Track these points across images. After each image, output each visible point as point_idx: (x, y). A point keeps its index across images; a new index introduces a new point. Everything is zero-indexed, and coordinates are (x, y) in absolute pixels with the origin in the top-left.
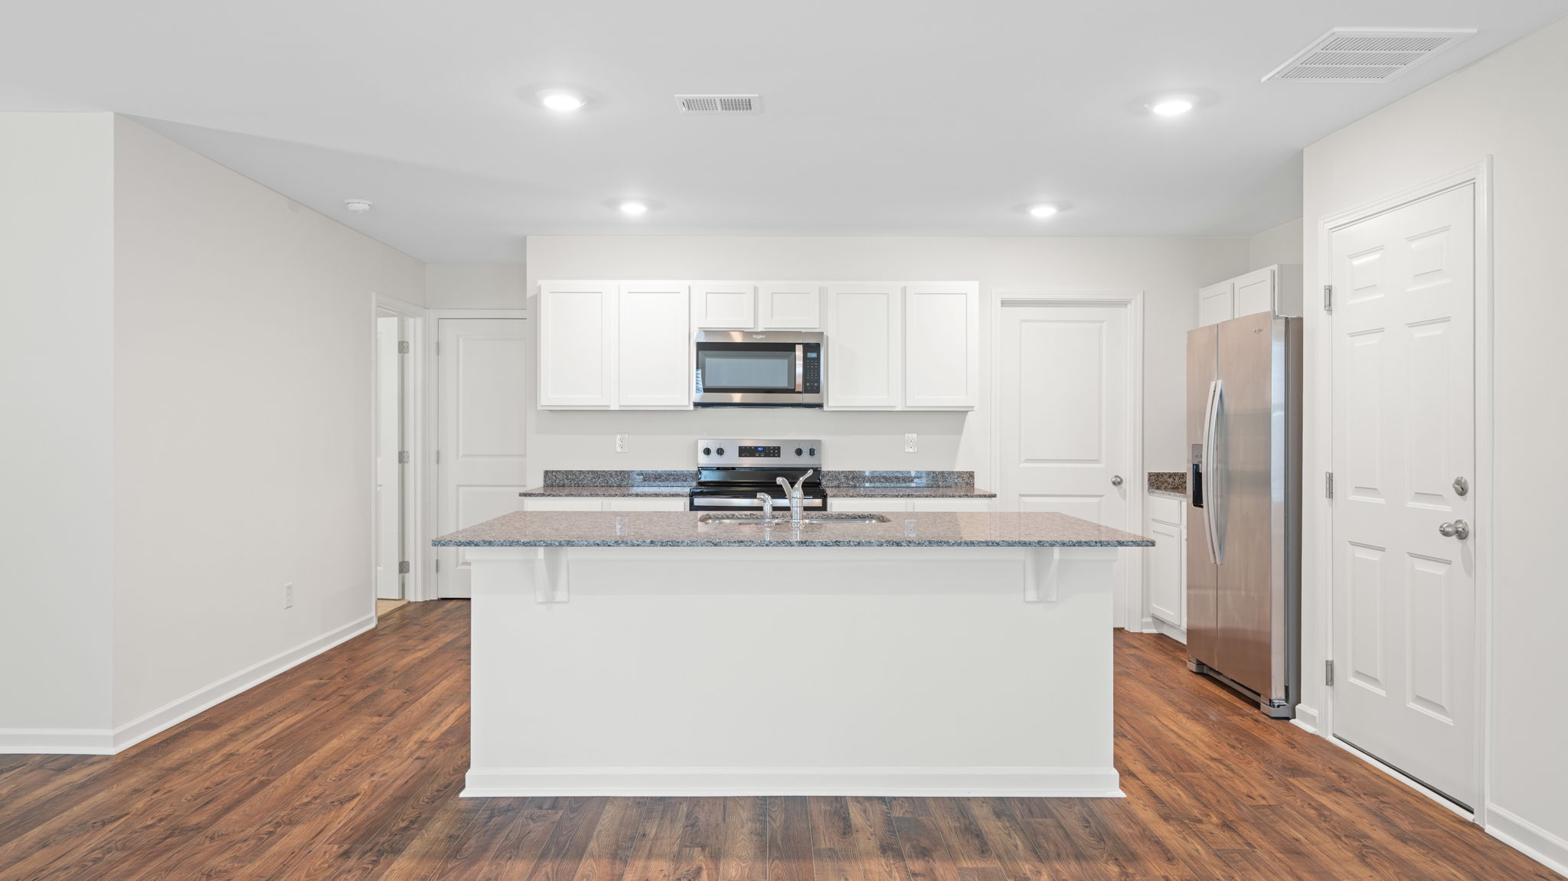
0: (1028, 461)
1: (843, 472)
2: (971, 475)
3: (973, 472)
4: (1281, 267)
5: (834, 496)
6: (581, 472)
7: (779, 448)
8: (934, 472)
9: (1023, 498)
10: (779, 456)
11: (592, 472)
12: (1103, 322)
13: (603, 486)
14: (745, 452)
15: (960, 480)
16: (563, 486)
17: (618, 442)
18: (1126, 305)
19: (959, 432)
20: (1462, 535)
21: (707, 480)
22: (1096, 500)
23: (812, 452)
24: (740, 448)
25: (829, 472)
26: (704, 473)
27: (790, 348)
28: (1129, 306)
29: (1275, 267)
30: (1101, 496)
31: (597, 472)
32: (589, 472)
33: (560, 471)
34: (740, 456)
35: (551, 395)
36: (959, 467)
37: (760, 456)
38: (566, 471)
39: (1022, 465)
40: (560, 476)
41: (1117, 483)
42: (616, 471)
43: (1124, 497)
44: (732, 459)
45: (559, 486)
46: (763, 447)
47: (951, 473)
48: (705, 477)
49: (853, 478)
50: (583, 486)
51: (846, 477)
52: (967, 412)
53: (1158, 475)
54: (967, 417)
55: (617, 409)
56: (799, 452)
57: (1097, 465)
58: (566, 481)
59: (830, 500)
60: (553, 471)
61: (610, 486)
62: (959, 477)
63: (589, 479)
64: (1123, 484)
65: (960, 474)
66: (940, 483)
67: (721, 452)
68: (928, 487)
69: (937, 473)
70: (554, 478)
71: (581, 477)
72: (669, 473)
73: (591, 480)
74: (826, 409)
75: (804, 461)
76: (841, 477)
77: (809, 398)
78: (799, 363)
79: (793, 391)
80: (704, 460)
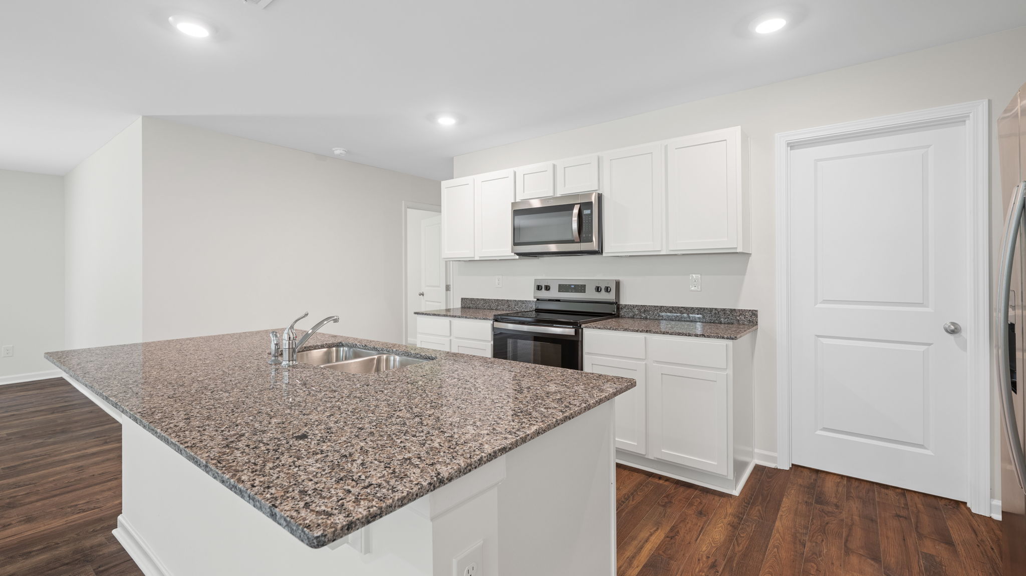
0: (825, 301)
2: (754, 313)
3: (756, 311)
5: (586, 327)
6: (478, 299)
7: (583, 286)
8: (716, 309)
9: (820, 339)
10: (585, 292)
11: (483, 299)
12: (929, 146)
13: (488, 309)
14: (563, 288)
15: (743, 317)
16: (470, 308)
17: (497, 281)
18: (963, 121)
19: (743, 272)
21: (540, 308)
22: (924, 348)
23: (607, 290)
24: (560, 285)
25: (626, 305)
27: (570, 207)
28: (967, 122)
30: (930, 344)
31: (485, 300)
33: (468, 299)
34: (559, 291)
35: (447, 252)
36: (743, 304)
37: (572, 292)
38: (470, 299)
39: (819, 306)
40: (468, 302)
41: (954, 330)
43: (964, 348)
44: (554, 294)
45: (468, 308)
46: (575, 285)
47: (732, 311)
49: (645, 311)
50: (479, 308)
51: (639, 310)
54: (750, 258)
55: (478, 259)
56: (598, 289)
57: (923, 310)
58: (471, 305)
60: (465, 299)
61: (491, 309)
62: (741, 314)
64: (963, 333)
65: (742, 312)
66: (722, 319)
67: (547, 288)
68: (711, 323)
69: (719, 310)
70: (465, 302)
71: (478, 303)
72: (523, 302)
73: (483, 304)
74: (605, 255)
75: (603, 297)
76: (635, 309)
77: (583, 246)
78: (574, 219)
79: (573, 241)
80: (537, 294)
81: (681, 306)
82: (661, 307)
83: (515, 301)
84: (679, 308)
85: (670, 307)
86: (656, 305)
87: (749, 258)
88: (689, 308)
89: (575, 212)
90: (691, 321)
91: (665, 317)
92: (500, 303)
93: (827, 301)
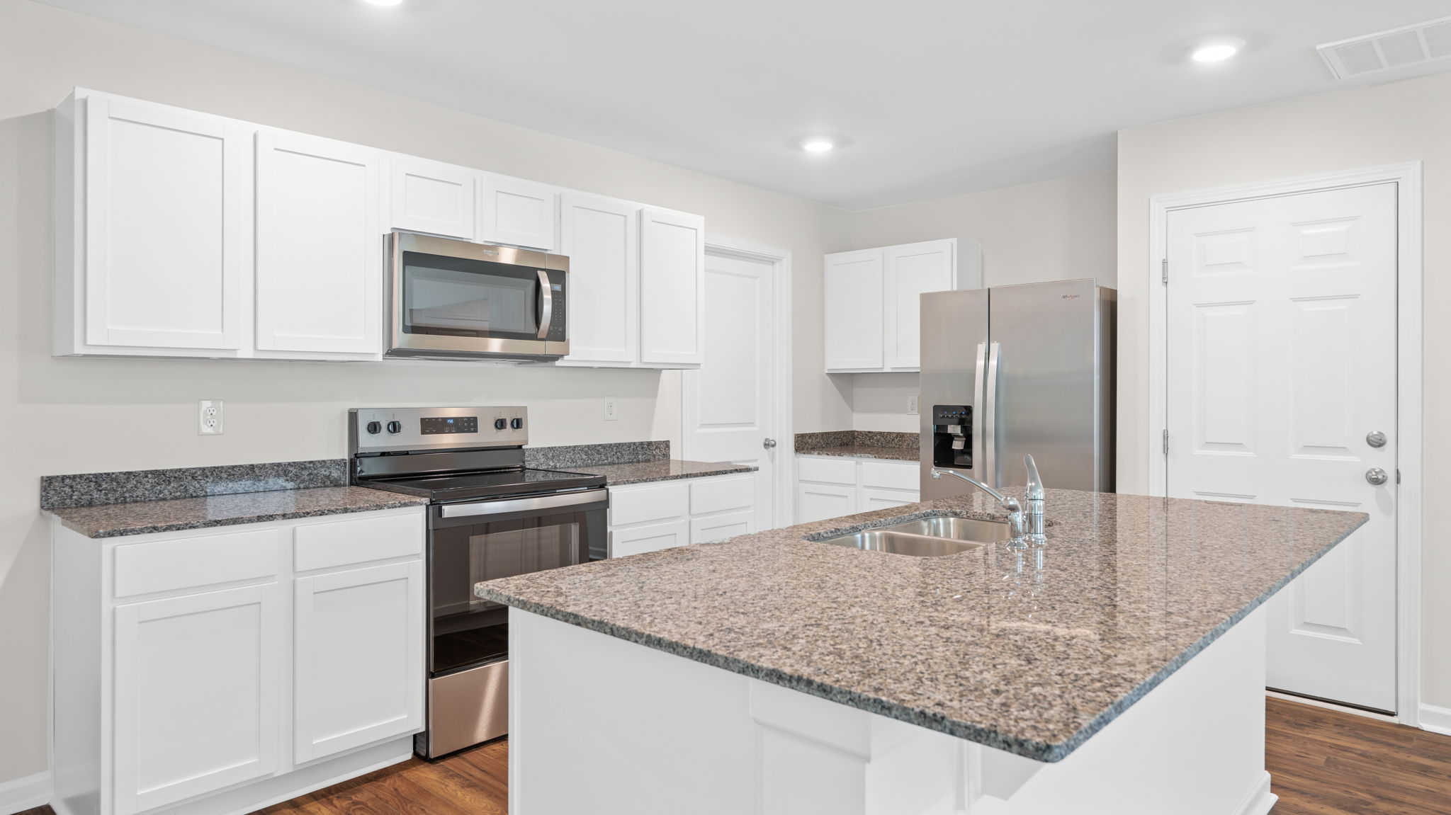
2: (667, 444)
3: (669, 441)
4: (958, 241)
5: (615, 484)
6: (129, 475)
7: (475, 419)
8: (634, 444)
10: (476, 431)
11: (153, 472)
12: (756, 278)
13: (177, 498)
14: (427, 425)
15: (658, 451)
16: (90, 504)
18: (775, 263)
19: (654, 393)
20: (1380, 480)
21: (375, 473)
23: (517, 424)
24: (423, 420)
26: (367, 461)
28: (777, 265)
29: (954, 240)
31: (164, 472)
32: (146, 473)
33: (81, 476)
35: (107, 325)
36: (654, 438)
37: (450, 432)
38: (96, 476)
39: (699, 431)
40: (82, 487)
41: (770, 445)
42: (204, 469)
43: (774, 460)
44: (411, 439)
45: (76, 505)
46: (456, 418)
47: (650, 444)
48: (367, 470)
50: (136, 502)
52: (660, 370)
53: (803, 436)
54: (661, 375)
55: (251, 356)
56: (500, 424)
57: (753, 429)
58: (96, 495)
59: (612, 489)
60: (64, 478)
61: (192, 497)
62: (657, 446)
63: (148, 486)
64: (776, 447)
66: (640, 457)
67: (393, 427)
68: (629, 462)
69: (637, 445)
70: (67, 489)
71: (129, 486)
72: (302, 466)
73: (153, 487)
74: (558, 363)
75: (507, 437)
76: (540, 455)
77: (551, 347)
78: (547, 297)
79: (533, 337)
80: (368, 442)
81: (599, 443)
82: (575, 447)
83: (279, 465)
84: (595, 446)
85: (586, 446)
86: (568, 445)
87: (659, 377)
88: (606, 445)
89: (546, 284)
90: (609, 464)
91: (579, 463)
92: (224, 475)
93: (703, 426)
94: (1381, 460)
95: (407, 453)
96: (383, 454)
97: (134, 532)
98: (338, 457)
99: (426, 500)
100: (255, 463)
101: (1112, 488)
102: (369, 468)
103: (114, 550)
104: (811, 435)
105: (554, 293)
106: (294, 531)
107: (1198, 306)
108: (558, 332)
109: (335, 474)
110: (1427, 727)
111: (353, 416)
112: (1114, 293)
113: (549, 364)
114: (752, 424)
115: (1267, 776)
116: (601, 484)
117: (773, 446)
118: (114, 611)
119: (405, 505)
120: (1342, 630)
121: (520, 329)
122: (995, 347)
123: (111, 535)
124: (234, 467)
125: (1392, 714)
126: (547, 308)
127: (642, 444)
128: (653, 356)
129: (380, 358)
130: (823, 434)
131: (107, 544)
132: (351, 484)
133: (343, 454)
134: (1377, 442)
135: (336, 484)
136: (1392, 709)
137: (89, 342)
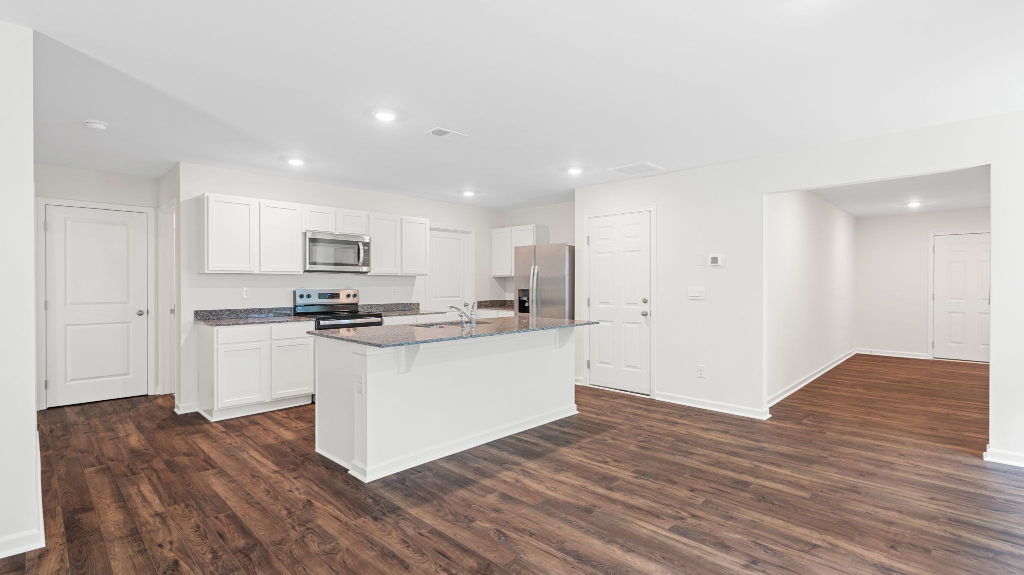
1: (366, 305)
2: (418, 304)
4: (536, 225)
5: (385, 316)
6: (220, 310)
7: (339, 294)
10: (338, 298)
11: (229, 310)
12: (460, 239)
13: (236, 318)
14: (321, 296)
15: (413, 307)
16: (209, 319)
18: (468, 233)
19: (413, 285)
20: (646, 315)
21: (301, 312)
23: (355, 296)
24: (319, 294)
26: (299, 308)
27: (356, 243)
28: (470, 234)
29: (535, 225)
31: (232, 310)
32: (226, 310)
33: (206, 311)
34: (317, 298)
35: (215, 263)
36: (413, 301)
37: (327, 299)
38: (211, 311)
40: (206, 314)
42: (244, 309)
44: (314, 300)
46: (331, 294)
47: (411, 304)
48: (300, 311)
49: (371, 307)
50: (223, 319)
51: (367, 307)
52: (415, 276)
53: (481, 302)
55: (258, 273)
56: (348, 296)
57: (459, 299)
58: (211, 317)
59: (383, 318)
60: (201, 311)
61: (241, 318)
65: (414, 304)
66: (406, 309)
67: (309, 296)
68: (398, 310)
69: (405, 304)
70: (202, 315)
71: (221, 314)
72: (277, 309)
73: (228, 315)
74: (368, 274)
75: (351, 300)
76: (365, 307)
77: (365, 269)
78: (362, 251)
79: (357, 265)
80: (299, 301)
83: (269, 309)
84: (388, 304)
87: (415, 279)
89: (361, 247)
90: (393, 311)
91: (381, 310)
92: (251, 312)
93: (436, 297)
94: (645, 308)
95: (314, 305)
96: (305, 305)
97: (223, 325)
98: (290, 306)
99: (315, 319)
100: (261, 307)
101: (573, 318)
102: (299, 310)
103: (217, 330)
104: (484, 302)
105: (364, 250)
106: (271, 327)
107: (598, 253)
108: (367, 263)
109: (288, 312)
110: (657, 399)
111: (294, 293)
112: (574, 247)
113: (365, 274)
114: (459, 297)
115: (576, 405)
116: (380, 316)
117: (467, 306)
118: (218, 348)
119: (307, 320)
120: (636, 367)
121: (352, 262)
122: (537, 267)
123: (217, 326)
124: (254, 309)
125: (649, 395)
126: (362, 255)
127: (407, 304)
128: (408, 271)
129: (302, 273)
130: (490, 301)
131: (216, 328)
132: (294, 315)
133: (291, 305)
134: (645, 302)
135: (289, 315)
136: (649, 394)
137: (209, 269)
